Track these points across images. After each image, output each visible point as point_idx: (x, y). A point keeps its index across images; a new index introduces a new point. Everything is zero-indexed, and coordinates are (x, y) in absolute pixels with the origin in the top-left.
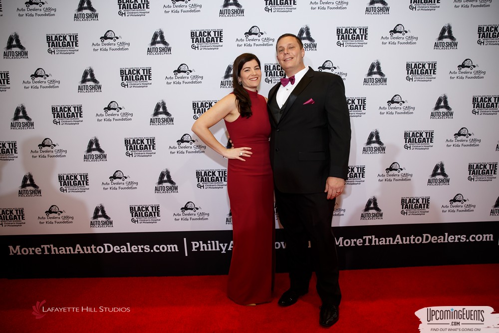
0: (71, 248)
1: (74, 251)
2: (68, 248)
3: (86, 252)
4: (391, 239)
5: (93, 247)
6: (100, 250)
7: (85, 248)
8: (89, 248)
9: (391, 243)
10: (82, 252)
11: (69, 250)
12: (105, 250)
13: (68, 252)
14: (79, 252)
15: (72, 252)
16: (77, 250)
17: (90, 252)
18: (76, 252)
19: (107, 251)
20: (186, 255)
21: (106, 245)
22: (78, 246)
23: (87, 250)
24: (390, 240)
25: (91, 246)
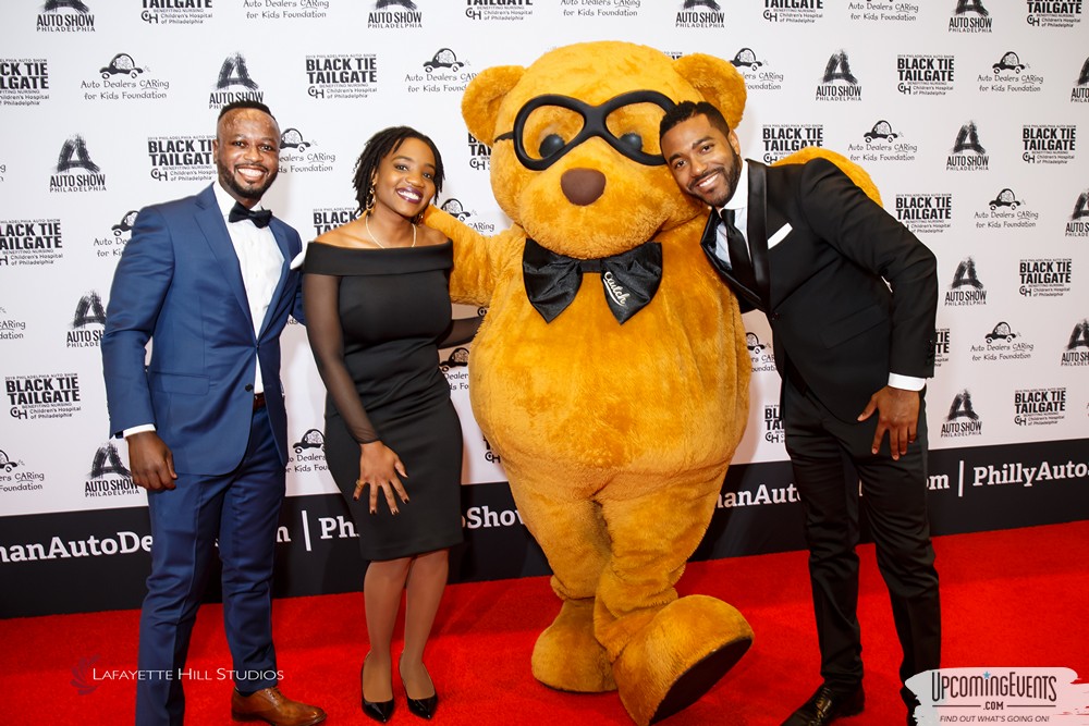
0: (40, 547)
1: (46, 553)
2: (31, 548)
3: (76, 554)
4: (748, 494)
5: (92, 541)
6: (109, 547)
7: (72, 544)
8: (82, 543)
9: (749, 503)
10: (64, 554)
11: (34, 551)
12: (120, 547)
13: (31, 557)
14: (58, 555)
15: (42, 556)
16: (52, 550)
17: (84, 553)
18: (50, 556)
19: (125, 550)
20: (309, 548)
21: (122, 535)
22: (58, 540)
23: (79, 550)
24: (745, 497)
25: (85, 539)
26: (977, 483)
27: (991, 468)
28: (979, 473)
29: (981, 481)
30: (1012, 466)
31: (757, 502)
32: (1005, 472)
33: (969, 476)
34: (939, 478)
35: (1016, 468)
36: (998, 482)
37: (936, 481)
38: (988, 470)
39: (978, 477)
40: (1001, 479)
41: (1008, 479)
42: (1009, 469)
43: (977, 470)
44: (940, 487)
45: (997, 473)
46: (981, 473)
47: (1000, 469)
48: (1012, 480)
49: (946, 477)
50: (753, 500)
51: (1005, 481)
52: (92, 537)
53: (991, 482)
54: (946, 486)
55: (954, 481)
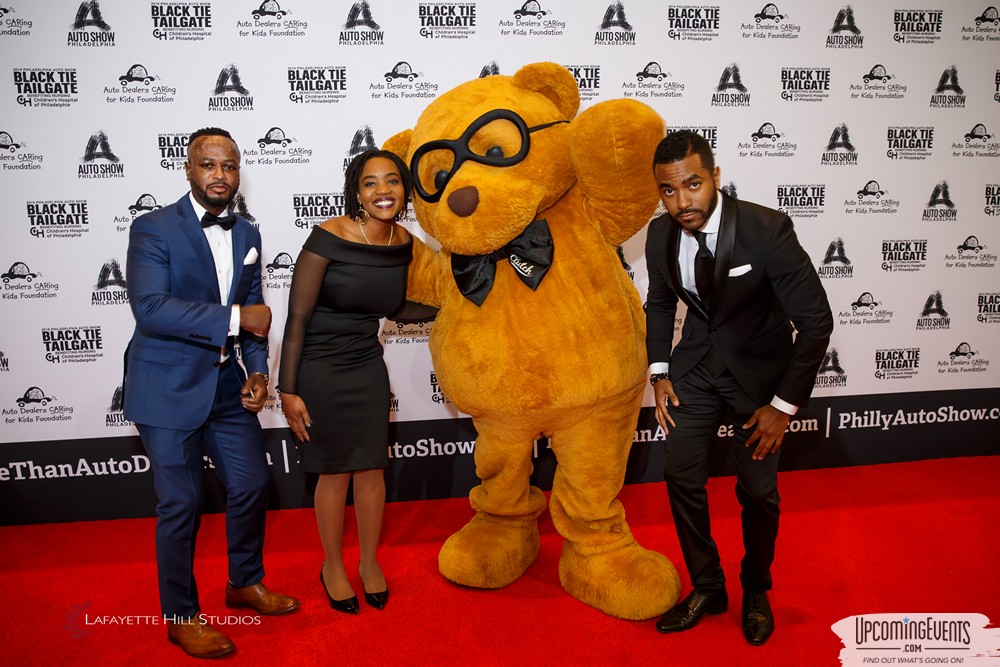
0: (69, 467)
1: (75, 472)
2: (62, 467)
3: (98, 473)
5: (112, 463)
6: (125, 467)
7: (96, 465)
8: (103, 464)
9: (649, 439)
10: (90, 473)
11: (65, 470)
12: (134, 468)
13: (63, 475)
14: (84, 473)
15: (71, 474)
16: (79, 469)
17: (105, 472)
18: (78, 474)
19: (138, 470)
20: (287, 471)
21: (136, 458)
22: (82, 461)
23: (101, 470)
24: (646, 434)
25: (107, 461)
26: (842, 427)
27: (854, 414)
28: (844, 418)
29: (845, 424)
30: (872, 413)
31: (655, 439)
32: (866, 418)
33: (835, 420)
34: (810, 422)
35: (875, 415)
36: (860, 426)
37: (807, 424)
38: (852, 416)
39: (842, 421)
40: (863, 424)
41: (869, 423)
42: (869, 415)
43: (842, 415)
44: (810, 429)
45: (859, 418)
46: (845, 418)
47: (862, 415)
48: (872, 425)
49: (815, 421)
50: (652, 437)
51: (866, 425)
52: (111, 459)
53: (854, 426)
54: (816, 428)
55: (822, 425)
